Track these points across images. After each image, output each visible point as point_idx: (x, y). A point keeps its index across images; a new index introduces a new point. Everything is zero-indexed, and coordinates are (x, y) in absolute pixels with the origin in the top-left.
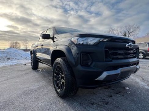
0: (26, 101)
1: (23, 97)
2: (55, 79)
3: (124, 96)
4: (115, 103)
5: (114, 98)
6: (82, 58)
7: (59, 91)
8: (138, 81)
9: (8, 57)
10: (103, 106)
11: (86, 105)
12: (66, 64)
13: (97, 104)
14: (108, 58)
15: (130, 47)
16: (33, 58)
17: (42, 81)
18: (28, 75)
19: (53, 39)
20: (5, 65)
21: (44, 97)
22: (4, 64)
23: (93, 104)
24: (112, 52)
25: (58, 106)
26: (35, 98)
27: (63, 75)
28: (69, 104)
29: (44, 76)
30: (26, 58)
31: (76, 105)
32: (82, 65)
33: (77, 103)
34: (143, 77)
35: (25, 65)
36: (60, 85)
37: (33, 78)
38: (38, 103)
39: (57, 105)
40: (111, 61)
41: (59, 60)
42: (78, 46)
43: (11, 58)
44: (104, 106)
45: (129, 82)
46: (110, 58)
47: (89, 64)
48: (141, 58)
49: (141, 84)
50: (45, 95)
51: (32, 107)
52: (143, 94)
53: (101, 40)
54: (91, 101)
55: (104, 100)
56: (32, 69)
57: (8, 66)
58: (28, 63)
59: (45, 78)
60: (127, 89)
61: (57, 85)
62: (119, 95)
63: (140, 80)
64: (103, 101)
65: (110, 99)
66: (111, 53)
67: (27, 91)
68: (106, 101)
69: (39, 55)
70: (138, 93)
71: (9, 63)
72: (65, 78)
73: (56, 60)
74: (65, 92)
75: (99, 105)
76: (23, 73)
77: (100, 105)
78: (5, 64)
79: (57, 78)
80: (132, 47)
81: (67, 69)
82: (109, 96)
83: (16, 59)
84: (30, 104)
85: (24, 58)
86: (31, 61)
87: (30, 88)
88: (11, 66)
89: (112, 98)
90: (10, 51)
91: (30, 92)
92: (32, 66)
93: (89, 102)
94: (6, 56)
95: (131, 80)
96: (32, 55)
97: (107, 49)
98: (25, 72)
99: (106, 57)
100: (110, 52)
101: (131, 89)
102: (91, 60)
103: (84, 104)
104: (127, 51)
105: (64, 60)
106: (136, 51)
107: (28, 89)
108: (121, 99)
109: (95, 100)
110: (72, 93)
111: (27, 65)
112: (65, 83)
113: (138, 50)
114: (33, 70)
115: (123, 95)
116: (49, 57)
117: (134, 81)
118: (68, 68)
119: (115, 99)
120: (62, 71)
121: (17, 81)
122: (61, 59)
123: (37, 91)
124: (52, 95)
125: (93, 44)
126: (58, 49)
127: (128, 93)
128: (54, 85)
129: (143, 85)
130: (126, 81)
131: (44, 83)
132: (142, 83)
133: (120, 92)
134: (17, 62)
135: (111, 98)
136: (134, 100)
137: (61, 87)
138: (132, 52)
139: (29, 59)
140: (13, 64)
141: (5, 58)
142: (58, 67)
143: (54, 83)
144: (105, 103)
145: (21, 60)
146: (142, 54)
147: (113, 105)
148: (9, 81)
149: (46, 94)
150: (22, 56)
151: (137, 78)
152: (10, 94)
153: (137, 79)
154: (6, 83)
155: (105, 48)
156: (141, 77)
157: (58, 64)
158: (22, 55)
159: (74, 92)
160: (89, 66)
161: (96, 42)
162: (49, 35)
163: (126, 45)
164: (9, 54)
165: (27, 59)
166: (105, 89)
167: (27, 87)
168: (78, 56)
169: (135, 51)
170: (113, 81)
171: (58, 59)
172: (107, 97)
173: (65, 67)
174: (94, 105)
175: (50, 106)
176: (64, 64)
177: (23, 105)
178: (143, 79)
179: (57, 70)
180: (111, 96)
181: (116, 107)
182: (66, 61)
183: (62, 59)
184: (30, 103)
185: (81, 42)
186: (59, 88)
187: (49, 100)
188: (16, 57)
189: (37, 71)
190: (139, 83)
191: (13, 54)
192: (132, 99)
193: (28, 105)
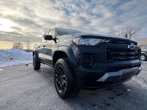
0: (28, 101)
1: (24, 97)
2: (57, 80)
3: (126, 98)
4: (116, 105)
5: (115, 99)
6: (84, 59)
7: (60, 91)
8: (140, 83)
10: (104, 108)
11: (87, 107)
12: (67, 65)
13: (98, 105)
14: (110, 59)
15: (131, 49)
16: (35, 58)
17: (43, 81)
18: (29, 75)
19: (55, 40)
20: (8, 65)
21: (46, 97)
22: (7, 63)
23: (94, 106)
24: (114, 53)
25: (59, 107)
26: (37, 98)
27: (64, 76)
29: (46, 77)
30: (29, 58)
31: (77, 106)
32: (83, 66)
34: (145, 79)
35: (28, 65)
36: (61, 86)
37: (35, 78)
38: (40, 103)
39: (58, 106)
40: (113, 62)
41: (61, 61)
42: (80, 47)
43: (14, 58)
44: (106, 108)
45: (130, 84)
47: (91, 65)
48: (143, 59)
49: (143, 87)
51: (34, 108)
52: (145, 96)
53: (103, 42)
54: (92, 103)
55: (106, 101)
56: (34, 69)
57: (11, 66)
58: (31, 64)
59: (47, 78)
60: (129, 91)
61: (59, 86)
62: (121, 97)
63: (142, 82)
65: (111, 101)
66: (112, 55)
67: (28, 91)
68: (108, 103)
69: (41, 55)
70: (140, 95)
71: (12, 63)
72: (66, 79)
73: (58, 61)
74: (66, 93)
75: (100, 106)
76: (25, 73)
77: (101, 107)
78: (8, 64)
79: (58, 79)
80: (134, 48)
81: (68, 70)
82: (110, 98)
83: (18, 59)
85: (26, 58)
86: (34, 61)
87: (32, 88)
88: (14, 66)
89: (114, 100)
90: (14, 52)
91: (32, 92)
92: (34, 67)
93: (90, 104)
94: (10, 56)
95: (133, 82)
96: (34, 56)
97: (109, 51)
98: (27, 72)
99: (108, 58)
100: (112, 53)
101: (132, 92)
102: (93, 61)
103: (85, 106)
104: (129, 53)
105: (65, 61)
106: (138, 53)
107: (29, 89)
108: (123, 101)
109: (96, 101)
110: (73, 94)
111: (29, 65)
112: (66, 84)
113: (140, 51)
114: (35, 71)
115: (125, 97)
116: (50, 58)
117: (136, 83)
119: (117, 101)
120: (63, 72)
121: (19, 81)
122: (63, 60)
123: (38, 91)
124: (54, 96)
125: (94, 45)
126: (59, 49)
127: (130, 95)
128: (56, 86)
129: (145, 87)
130: (127, 83)
131: (46, 83)
132: (145, 85)
133: (121, 94)
134: (20, 62)
135: (112, 99)
136: (136, 103)
137: (62, 88)
138: (134, 53)
139: (31, 60)
140: (16, 64)
141: (9, 58)
142: (60, 67)
143: (55, 84)
144: (106, 105)
145: (24, 60)
146: (144, 56)
147: (114, 107)
148: (11, 81)
149: (47, 94)
150: (24, 57)
151: (139, 80)
152: (12, 94)
153: (139, 81)
154: (9, 83)
155: (107, 49)
156: (143, 79)
157: (59, 65)
159: (75, 93)
160: (90, 67)
161: (98, 43)
162: (51, 36)
163: (128, 46)
164: (12, 54)
165: (29, 60)
166: (106, 91)
167: (29, 88)
168: (79, 57)
169: (137, 53)
170: (114, 82)
171: (59, 60)
172: (108, 99)
173: (67, 68)
174: (96, 107)
175: (52, 107)
176: (66, 64)
177: (25, 105)
178: (145, 81)
179: (58, 71)
180: (113, 98)
182: (68, 62)
183: (64, 60)
184: (32, 103)
185: (83, 43)
186: (60, 89)
187: (50, 100)
188: (18, 58)
189: (38, 71)
190: (141, 85)
191: (16, 54)
192: (134, 101)
193: (29, 105)
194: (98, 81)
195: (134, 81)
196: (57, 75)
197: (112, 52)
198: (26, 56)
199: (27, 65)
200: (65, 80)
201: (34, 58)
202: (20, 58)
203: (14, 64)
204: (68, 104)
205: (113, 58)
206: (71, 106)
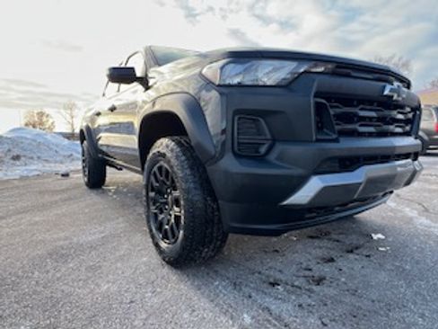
0: (58, 279)
1: (48, 268)
2: (153, 209)
3: (372, 258)
4: (343, 280)
5: (340, 264)
6: (238, 129)
7: (163, 245)
8: (410, 214)
9: (16, 152)
10: (306, 289)
11: (254, 288)
12: (184, 155)
13: (287, 284)
14: (325, 130)
15: (395, 97)
16: (88, 150)
17: (113, 220)
18: (72, 202)
19: (144, 82)
20: (6, 178)
21: (119, 265)
23: (273, 284)
24: (338, 110)
25: (161, 292)
26: (90, 268)
27: (176, 194)
28: (198, 285)
29: (123, 205)
30: (71, 155)
31: (220, 287)
32: (237, 156)
33: (224, 284)
35: (67, 175)
36: (167, 227)
37: (87, 211)
38: (97, 285)
39: (159, 290)
40: (336, 141)
41: (164, 144)
42: (224, 89)
43: (24, 156)
44: (310, 291)
45: (383, 218)
47: (263, 150)
49: (421, 224)
50: (121, 258)
51: (76, 298)
52: (430, 251)
53: (302, 70)
54: (268, 277)
55: (310, 270)
56: (86, 187)
57: (15, 179)
58: (77, 171)
59: (125, 210)
60: (379, 239)
61: (160, 228)
62: (357, 257)
63: (416, 212)
64: (307, 273)
65: (327, 269)
66: (334, 116)
67: (63, 249)
68: (317, 275)
69: (105, 139)
70: (415, 248)
71: (18, 172)
72: (182, 202)
73: (154, 147)
74: (183, 248)
75: (293, 286)
76: (57, 197)
77: (297, 287)
78: (6, 175)
79: (158, 204)
80: (404, 96)
81: (188, 172)
82: (324, 259)
83: (39, 158)
84: (72, 286)
85: (64, 156)
86: (84, 161)
87: (75, 240)
88: (22, 178)
89: (335, 264)
90: (22, 137)
91: (74, 253)
92: (86, 179)
93: (261, 279)
94: (9, 150)
95: (390, 214)
96: (85, 142)
97: (324, 101)
98: (65, 196)
99: (319, 129)
100: (332, 112)
101: (390, 240)
102: (269, 137)
103: (247, 285)
104: (386, 112)
105: (179, 144)
106: (414, 116)
107: (67, 242)
108: (363, 267)
109: (280, 271)
110: (206, 250)
111: (71, 175)
112: (183, 217)
113: (418, 112)
114: (89, 191)
115: (368, 256)
116: (133, 142)
117: (399, 215)
118: (191, 168)
119: (344, 269)
120: (173, 181)
122: (170, 141)
123: (95, 248)
124: (145, 259)
125: (274, 84)
126: (157, 108)
127: (383, 249)
128: (151, 231)
129: (426, 226)
130: (371, 215)
131: (122, 225)
132: (424, 221)
133: (357, 248)
134: (42, 168)
135: (330, 264)
136: (404, 270)
137: (170, 234)
138: (401, 117)
140: (30, 175)
141: (6, 155)
142: (160, 168)
143: (148, 222)
144: (311, 282)
145: (56, 162)
147: (338, 285)
148: (11, 221)
149: (124, 255)
150: (56, 152)
151: (408, 206)
153: (407, 209)
155: (317, 95)
156: (420, 204)
157: (160, 158)
158: (57, 146)
159: (211, 247)
160: (261, 159)
162: (132, 69)
164: (17, 145)
165: (73, 160)
166: (310, 240)
167: (66, 238)
169: (410, 116)
170: (337, 208)
171: (159, 142)
172: (318, 263)
173: (182, 166)
174: (279, 287)
175: (136, 293)
176: (180, 154)
177: (47, 293)
178: (426, 210)
179: (157, 181)
180: (332, 260)
181: (348, 290)
182: (188, 149)
183: (173, 141)
184: (71, 284)
186: (165, 237)
187: (133, 274)
188: (39, 155)
189: (100, 191)
190: (415, 220)
191: (29, 144)
192: (398, 267)
193: (63, 291)
194: (285, 203)
195: (392, 210)
196: (152, 194)
197: (332, 107)
198: (62, 149)
200: (178, 205)
201: (85, 149)
202: (44, 156)
203: (25, 173)
204: (189, 283)
205: (337, 127)
206: (199, 289)
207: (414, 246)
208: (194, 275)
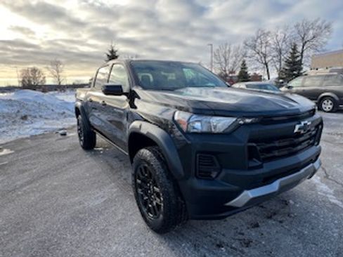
0: (84, 240)
1: (75, 230)
2: (140, 191)
3: (284, 224)
4: (263, 243)
5: (262, 229)
6: (199, 162)
9: (23, 113)
10: (240, 251)
11: (206, 249)
12: (163, 168)
13: (227, 246)
14: (255, 159)
16: (83, 123)
17: (108, 184)
20: (20, 137)
21: (120, 229)
22: (16, 132)
23: (219, 246)
24: (263, 147)
25: (150, 252)
26: (102, 232)
27: (157, 190)
28: (172, 247)
31: (186, 249)
32: (198, 178)
33: (188, 245)
34: (327, 170)
36: (150, 206)
37: (88, 175)
38: (109, 246)
40: (261, 167)
41: (148, 154)
43: (30, 115)
44: (242, 252)
46: (259, 160)
47: (214, 175)
50: (120, 222)
52: (323, 218)
54: (216, 240)
55: (243, 234)
56: (81, 148)
57: (27, 138)
60: (291, 205)
61: (145, 203)
62: (274, 222)
63: (319, 178)
64: (241, 237)
65: (253, 234)
66: (260, 151)
67: (80, 213)
68: (246, 237)
70: (313, 215)
71: (27, 130)
75: (231, 248)
76: (64, 159)
77: (234, 248)
78: (19, 134)
79: (143, 189)
82: (252, 224)
83: (41, 116)
84: (94, 247)
85: (59, 114)
86: (79, 130)
87: (86, 204)
88: (33, 137)
89: (259, 229)
92: (82, 143)
93: (211, 241)
94: (18, 112)
96: (80, 116)
97: (254, 144)
99: (250, 157)
100: (258, 148)
101: (298, 206)
102: (218, 167)
103: (203, 247)
107: (81, 207)
108: (277, 232)
109: (224, 235)
110: (177, 226)
111: (68, 135)
115: (281, 222)
119: (265, 233)
120: (155, 182)
121: (55, 183)
123: (101, 214)
124: (136, 224)
126: (143, 131)
127: (292, 215)
129: (324, 192)
132: (324, 187)
133: (275, 214)
134: (45, 127)
135: (256, 229)
136: (304, 234)
137: (153, 211)
140: (37, 134)
141: (17, 116)
144: (243, 244)
147: (260, 247)
148: (37, 184)
149: (122, 220)
150: (53, 110)
152: (47, 222)
154: (33, 192)
155: (249, 141)
156: (324, 169)
158: (52, 105)
159: (180, 224)
160: (213, 180)
162: (120, 87)
163: (295, 127)
164: (23, 106)
165: (65, 117)
167: (80, 203)
172: (248, 228)
173: (162, 176)
174: (223, 249)
178: (327, 176)
179: (143, 175)
180: (257, 226)
181: (266, 252)
184: (92, 244)
188: (40, 114)
191: (33, 105)
192: (300, 232)
194: (228, 204)
196: (139, 181)
197: (259, 146)
198: (57, 108)
199: (64, 134)
200: (159, 198)
201: (80, 122)
202: (44, 114)
203: (33, 132)
204: (166, 244)
206: (173, 250)
207: (313, 212)
208: (169, 238)
